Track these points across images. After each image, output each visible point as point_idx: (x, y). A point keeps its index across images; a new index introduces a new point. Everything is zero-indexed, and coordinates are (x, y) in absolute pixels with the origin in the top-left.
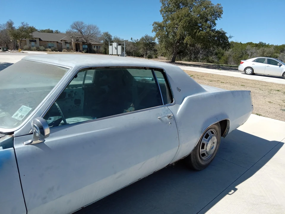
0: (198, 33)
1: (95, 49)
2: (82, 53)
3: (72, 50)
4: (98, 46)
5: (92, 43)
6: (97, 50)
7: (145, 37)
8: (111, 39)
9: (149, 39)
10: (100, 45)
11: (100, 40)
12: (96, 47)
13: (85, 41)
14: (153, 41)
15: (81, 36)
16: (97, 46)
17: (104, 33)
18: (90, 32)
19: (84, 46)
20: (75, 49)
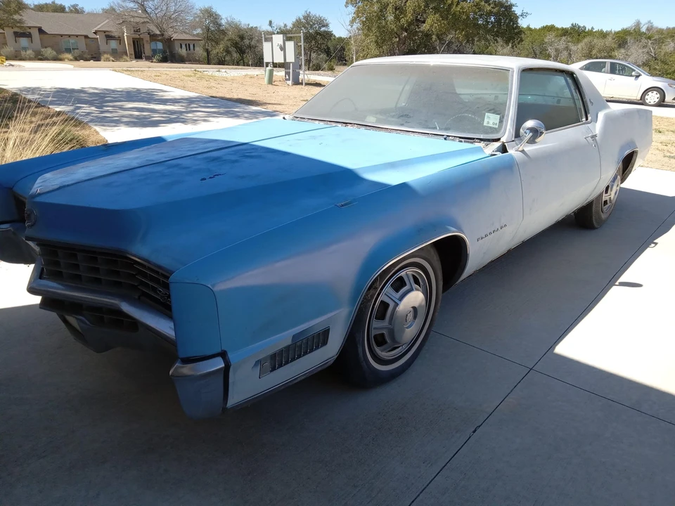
0: (457, 6)
1: (183, 52)
2: (152, 62)
3: (125, 57)
4: (189, 45)
5: (175, 36)
6: (188, 54)
7: (305, 17)
8: (220, 25)
9: (314, 24)
10: (194, 42)
11: (195, 28)
12: (184, 46)
13: (158, 33)
14: (323, 29)
15: (146, 20)
16: (187, 42)
17: (201, 10)
18: (167, 8)
19: (153, 46)
20: (133, 53)
